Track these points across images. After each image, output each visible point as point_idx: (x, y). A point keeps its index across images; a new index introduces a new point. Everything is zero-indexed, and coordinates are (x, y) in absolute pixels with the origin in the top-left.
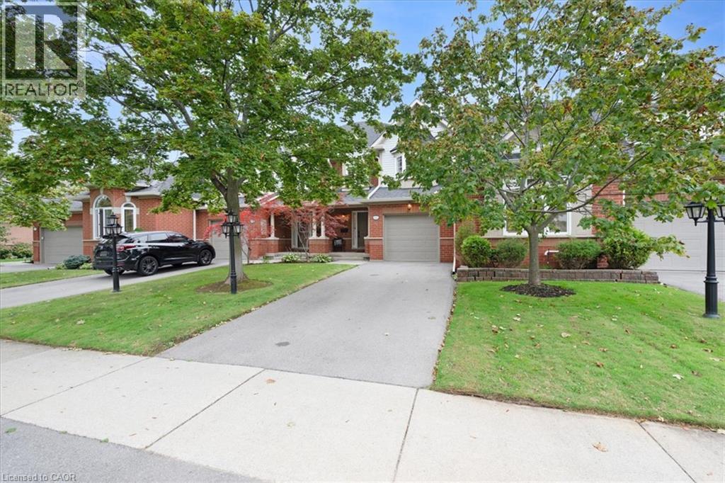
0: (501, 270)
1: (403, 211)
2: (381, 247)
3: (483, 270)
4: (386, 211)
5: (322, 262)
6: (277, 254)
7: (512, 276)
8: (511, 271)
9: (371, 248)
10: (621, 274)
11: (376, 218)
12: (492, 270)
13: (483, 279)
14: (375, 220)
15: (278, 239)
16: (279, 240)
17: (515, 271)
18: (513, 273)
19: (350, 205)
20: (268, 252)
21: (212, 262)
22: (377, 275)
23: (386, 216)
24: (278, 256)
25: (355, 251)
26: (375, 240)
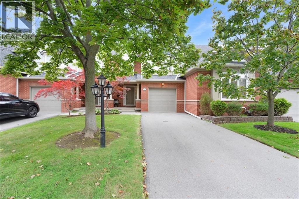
0: (234, 118)
1: (159, 86)
2: (147, 105)
3: (226, 118)
4: (150, 86)
5: (116, 113)
6: (80, 108)
7: (238, 120)
8: (238, 118)
9: (142, 105)
10: (280, 118)
11: (145, 89)
12: (230, 117)
13: (226, 122)
14: (144, 91)
15: (81, 99)
16: (81, 101)
17: (240, 118)
18: (239, 119)
19: (131, 82)
20: (74, 107)
21: (37, 115)
22: (167, 122)
23: (150, 89)
24: (81, 110)
25: (124, 106)
26: (144, 101)
